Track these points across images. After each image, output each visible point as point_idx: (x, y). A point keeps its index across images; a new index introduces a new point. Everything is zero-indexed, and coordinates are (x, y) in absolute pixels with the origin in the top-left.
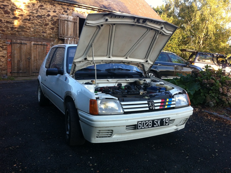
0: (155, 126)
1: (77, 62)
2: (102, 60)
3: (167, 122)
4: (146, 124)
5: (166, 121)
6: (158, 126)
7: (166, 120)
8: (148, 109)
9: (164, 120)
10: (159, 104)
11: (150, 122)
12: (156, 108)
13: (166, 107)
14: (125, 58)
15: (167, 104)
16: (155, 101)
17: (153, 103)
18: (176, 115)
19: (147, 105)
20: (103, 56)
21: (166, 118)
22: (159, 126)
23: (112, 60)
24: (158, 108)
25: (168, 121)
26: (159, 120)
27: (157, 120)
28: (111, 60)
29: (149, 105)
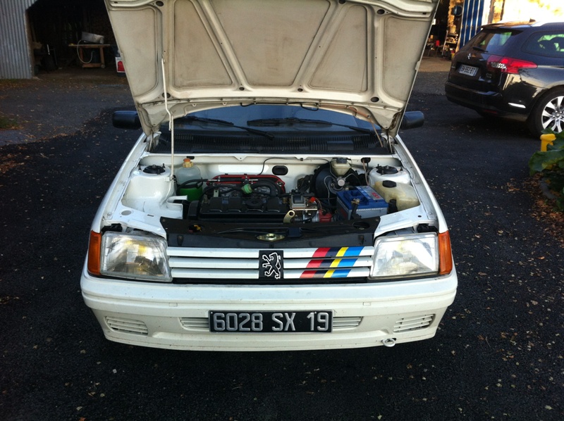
0: (274, 328)
1: (145, 103)
2: (221, 98)
3: (324, 323)
4: (240, 320)
5: (320, 320)
6: (287, 329)
7: (319, 317)
8: (256, 276)
9: (312, 315)
10: (304, 265)
11: (257, 318)
12: (287, 276)
13: (328, 275)
14: (294, 91)
15: (335, 264)
16: (288, 253)
17: (279, 257)
18: (360, 306)
19: (256, 265)
20: (222, 85)
21: (318, 312)
22: (290, 330)
23: (254, 98)
24: (297, 275)
25: (326, 321)
26: (290, 313)
27: (283, 313)
28: (249, 98)
29: (260, 265)
